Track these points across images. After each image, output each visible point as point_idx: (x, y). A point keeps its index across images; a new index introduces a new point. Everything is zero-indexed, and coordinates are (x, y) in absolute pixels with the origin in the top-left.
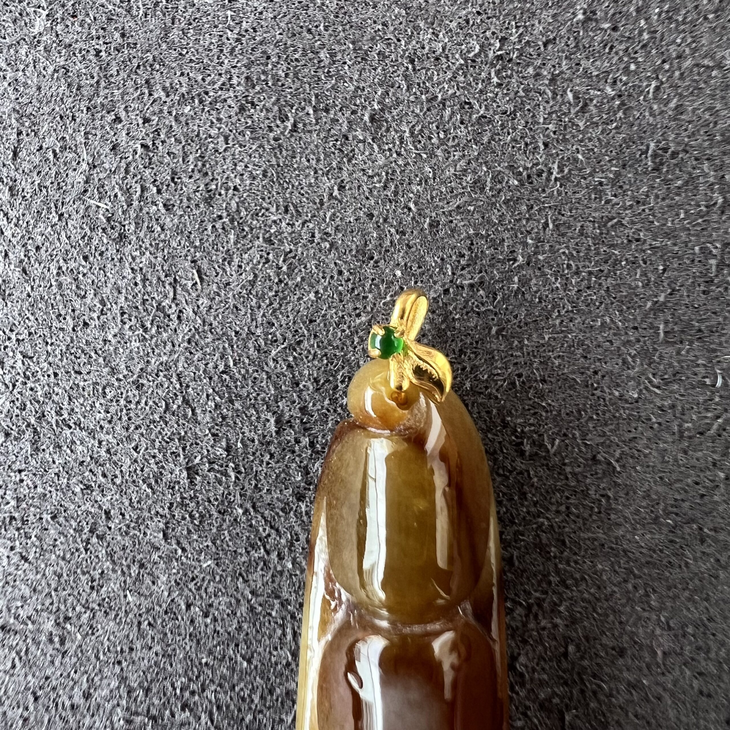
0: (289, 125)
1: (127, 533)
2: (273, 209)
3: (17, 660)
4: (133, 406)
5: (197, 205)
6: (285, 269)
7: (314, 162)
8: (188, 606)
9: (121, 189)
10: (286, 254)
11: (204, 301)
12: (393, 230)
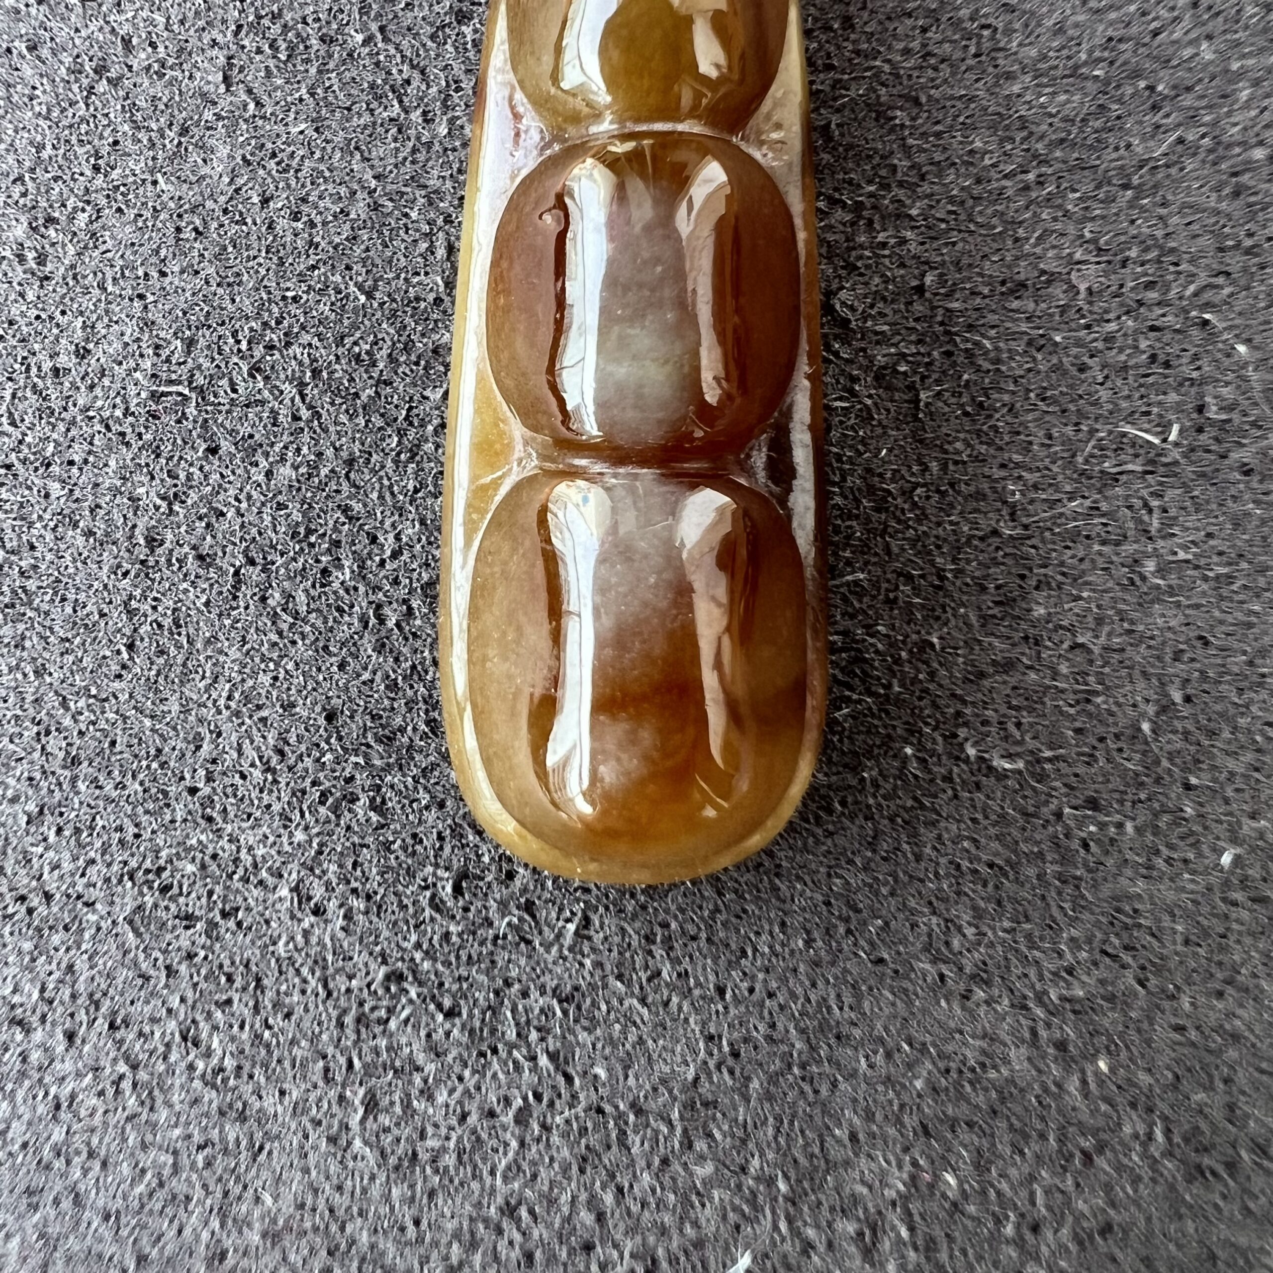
1: (161, 75)
8: (265, 201)
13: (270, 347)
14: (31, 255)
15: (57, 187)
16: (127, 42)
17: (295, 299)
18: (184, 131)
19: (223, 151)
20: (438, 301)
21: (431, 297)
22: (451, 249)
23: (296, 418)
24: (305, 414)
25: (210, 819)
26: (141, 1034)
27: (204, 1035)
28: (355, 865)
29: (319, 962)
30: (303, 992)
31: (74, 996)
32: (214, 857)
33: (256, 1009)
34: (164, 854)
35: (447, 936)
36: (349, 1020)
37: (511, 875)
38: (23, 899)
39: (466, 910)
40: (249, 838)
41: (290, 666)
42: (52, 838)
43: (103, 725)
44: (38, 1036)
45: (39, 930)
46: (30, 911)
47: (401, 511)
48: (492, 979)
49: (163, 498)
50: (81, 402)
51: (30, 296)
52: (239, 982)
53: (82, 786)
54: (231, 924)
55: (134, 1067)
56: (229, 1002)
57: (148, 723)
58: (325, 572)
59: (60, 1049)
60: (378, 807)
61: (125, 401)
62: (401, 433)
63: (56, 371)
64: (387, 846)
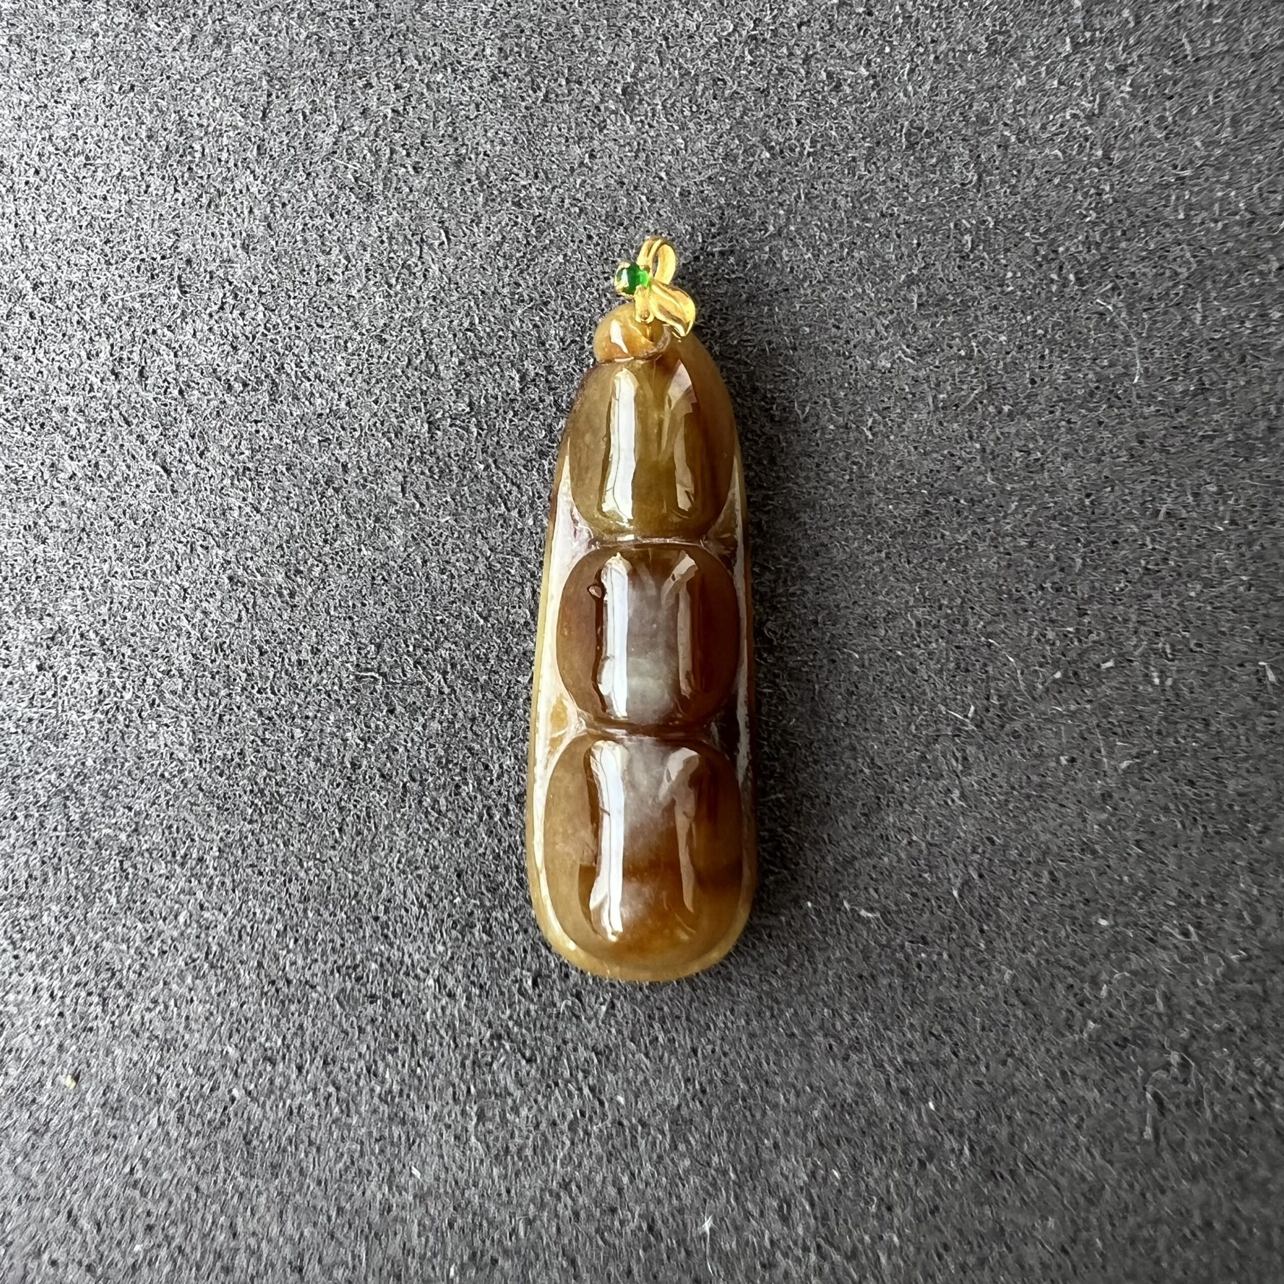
0: (541, 95)
1: (364, 486)
2: (523, 175)
3: (243, 613)
4: (375, 360)
5: (446, 169)
6: (533, 232)
7: (565, 131)
8: (425, 562)
9: (370, 151)
10: (535, 218)
11: (450, 260)
12: (644, 198)
13: (426, 650)
14: (285, 592)
15: (302, 552)
16: (345, 466)
17: (442, 621)
18: (377, 520)
19: (401, 532)
20: (527, 624)
21: (522, 621)
22: (534, 592)
23: (442, 693)
24: (447, 690)
25: (386, 937)
26: (342, 1068)
27: (381, 1070)
28: (473, 966)
29: (450, 1026)
30: (441, 1044)
31: (302, 1044)
32: (388, 959)
33: (412, 1055)
34: (359, 957)
35: (528, 1012)
36: (468, 1063)
37: (567, 976)
38: (273, 983)
39: (540, 996)
40: (409, 948)
41: (436, 843)
42: (291, 945)
43: (323, 877)
44: (281, 1067)
45: (283, 1002)
46: (277, 991)
47: (503, 750)
48: (555, 1039)
49: (362, 739)
50: (314, 681)
51: (285, 617)
52: (402, 1038)
53: (310, 915)
54: (398, 1001)
55: (338, 1089)
56: (396, 1049)
57: (350, 876)
58: (457, 786)
59: (294, 1076)
60: (488, 931)
61: (341, 681)
62: (504, 704)
63: (299, 661)
64: (493, 955)
